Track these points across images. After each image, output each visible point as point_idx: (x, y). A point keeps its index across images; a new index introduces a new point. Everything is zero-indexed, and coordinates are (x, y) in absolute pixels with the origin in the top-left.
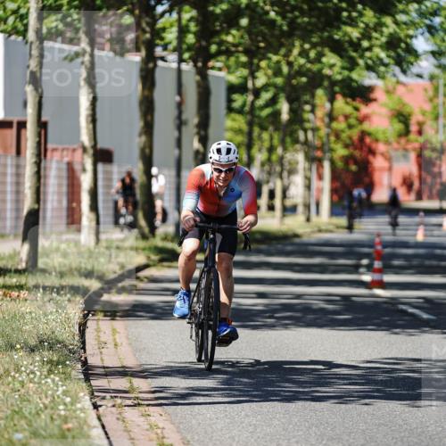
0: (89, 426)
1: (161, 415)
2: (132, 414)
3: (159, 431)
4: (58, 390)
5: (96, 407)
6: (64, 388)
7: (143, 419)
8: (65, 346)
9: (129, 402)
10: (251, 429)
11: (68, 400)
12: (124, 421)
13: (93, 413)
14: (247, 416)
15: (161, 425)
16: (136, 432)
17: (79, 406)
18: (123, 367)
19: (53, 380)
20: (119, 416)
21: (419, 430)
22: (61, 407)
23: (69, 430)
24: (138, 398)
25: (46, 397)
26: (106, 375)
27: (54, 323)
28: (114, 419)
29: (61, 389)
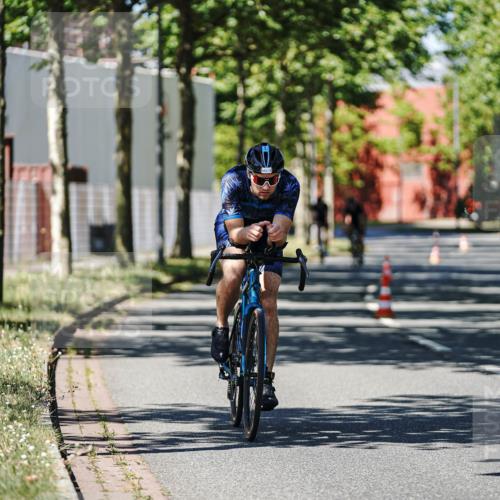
0: (55, 477)
1: (139, 464)
2: (105, 463)
3: (136, 482)
4: (20, 438)
5: (64, 455)
6: (28, 434)
7: (118, 468)
8: (32, 388)
9: (103, 450)
10: (240, 477)
11: (31, 448)
12: (96, 471)
13: (60, 462)
14: (235, 462)
15: (138, 475)
16: (110, 483)
17: (44, 454)
18: (96, 411)
19: (16, 427)
20: (90, 466)
21: (429, 475)
22: (24, 456)
23: (32, 482)
24: (113, 445)
25: (8, 445)
26: (78, 420)
27: (19, 364)
28: (85, 468)
29: (24, 436)
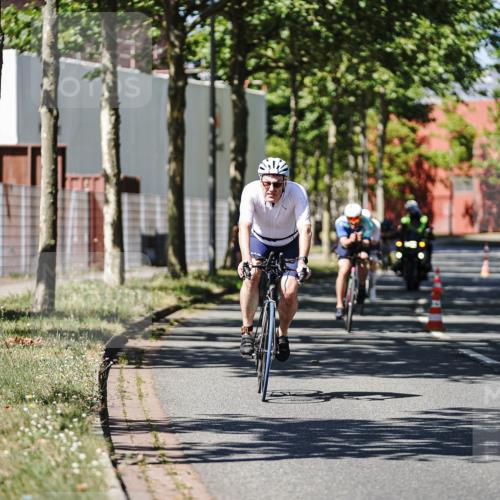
0: (106, 486)
1: (189, 473)
2: (156, 473)
3: (186, 491)
4: (71, 446)
5: (115, 463)
6: (80, 443)
7: (168, 478)
8: (83, 397)
9: (154, 460)
10: (290, 488)
11: (82, 456)
12: (147, 480)
13: (111, 472)
14: (285, 473)
15: (189, 485)
16: (160, 492)
17: (95, 463)
18: (148, 421)
19: (67, 436)
20: (141, 475)
21: (479, 488)
22: (75, 465)
23: (83, 490)
24: (163, 455)
25: (60, 454)
26: (129, 429)
27: (71, 372)
28: (135, 478)
29: (75, 445)
